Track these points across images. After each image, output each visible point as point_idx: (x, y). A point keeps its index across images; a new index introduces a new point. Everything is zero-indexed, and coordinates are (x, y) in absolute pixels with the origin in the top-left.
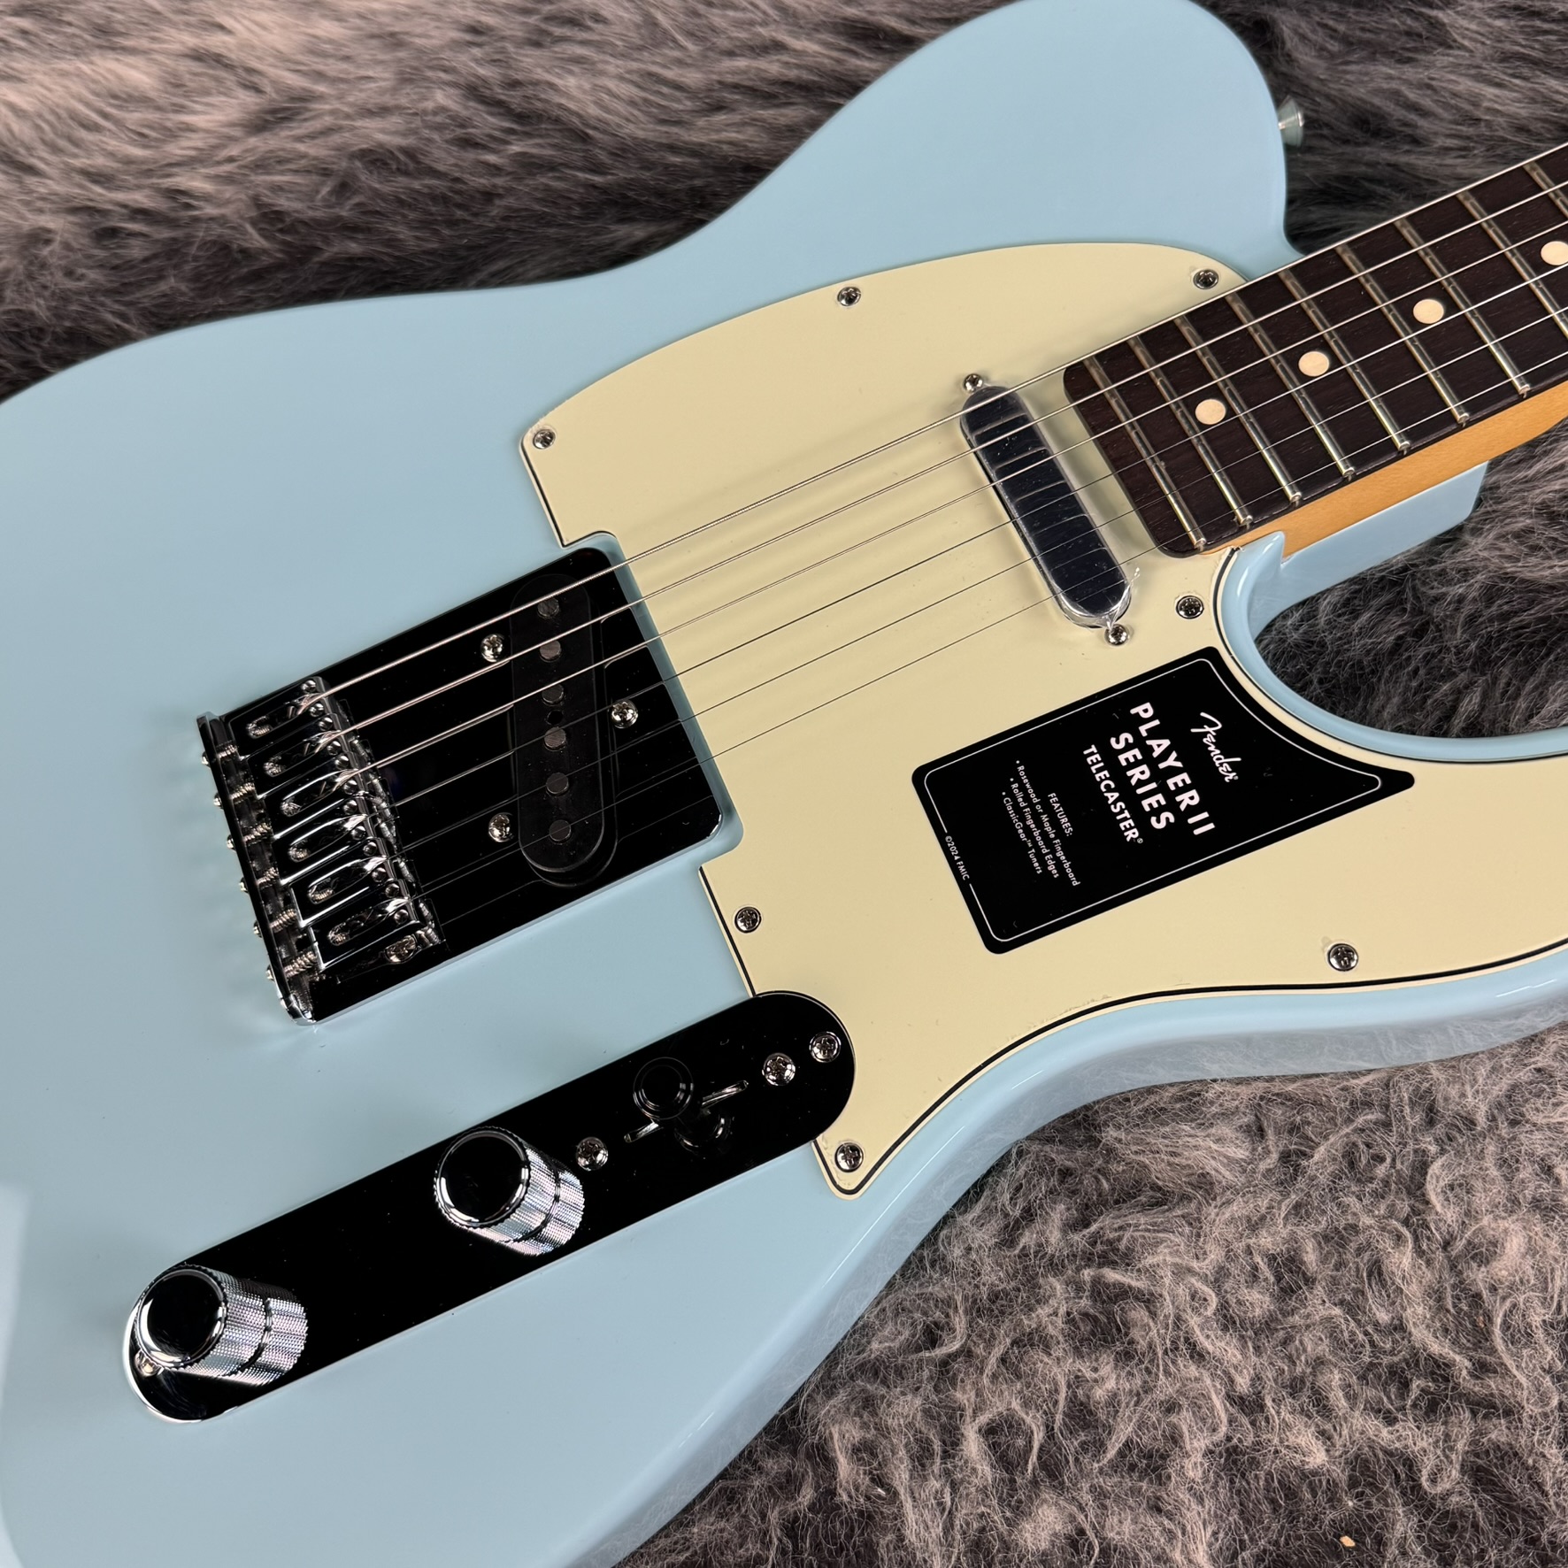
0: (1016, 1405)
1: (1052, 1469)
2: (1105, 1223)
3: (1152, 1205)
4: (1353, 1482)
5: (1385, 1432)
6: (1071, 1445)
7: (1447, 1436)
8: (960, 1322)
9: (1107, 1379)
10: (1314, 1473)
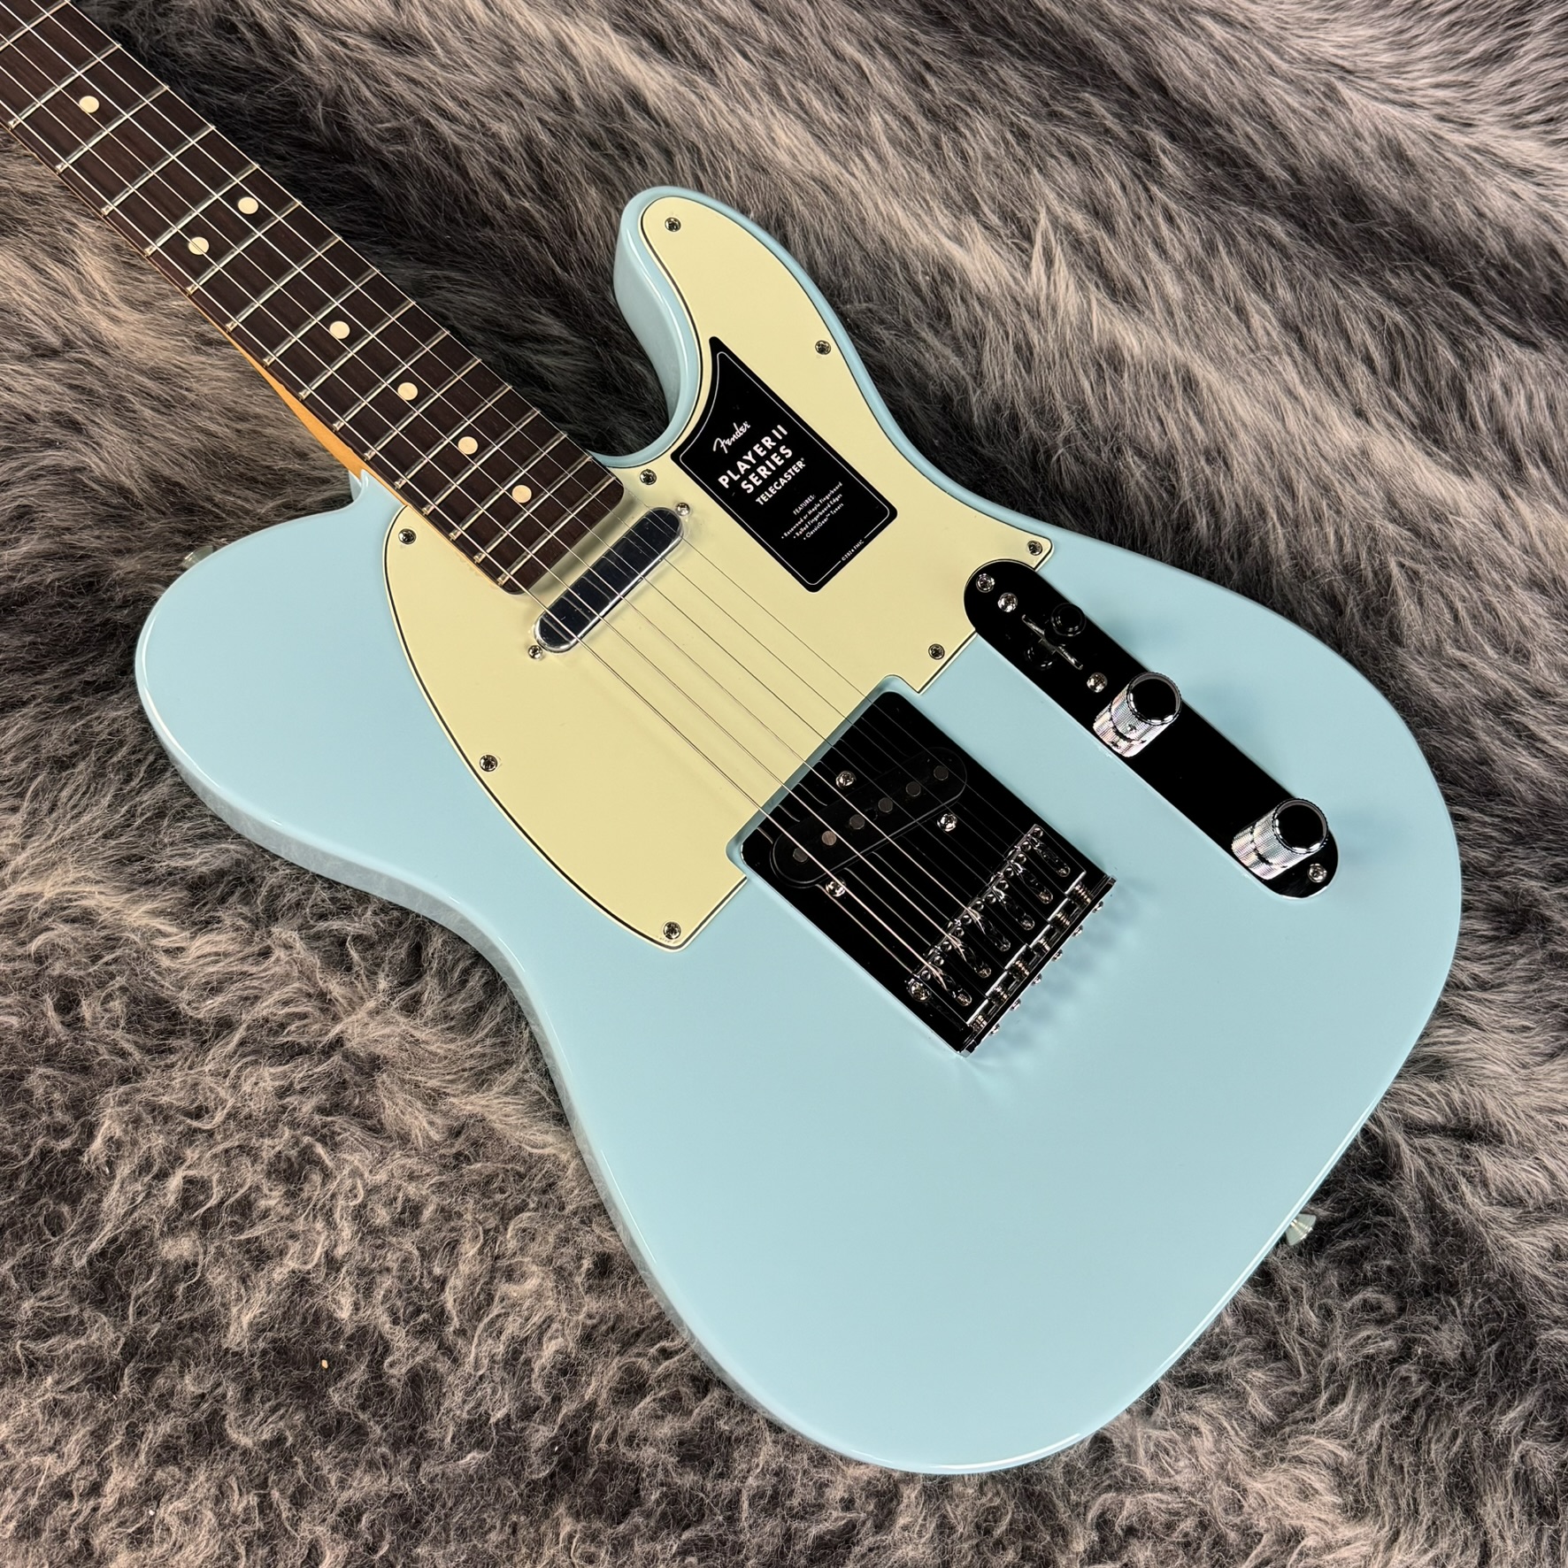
0: (215, 1178)
1: (206, 1223)
2: (339, 1121)
3: (370, 1129)
4: (351, 1338)
5: (388, 1326)
6: (226, 1218)
7: (417, 1349)
8: (220, 1116)
9: (273, 1199)
10: (336, 1320)
